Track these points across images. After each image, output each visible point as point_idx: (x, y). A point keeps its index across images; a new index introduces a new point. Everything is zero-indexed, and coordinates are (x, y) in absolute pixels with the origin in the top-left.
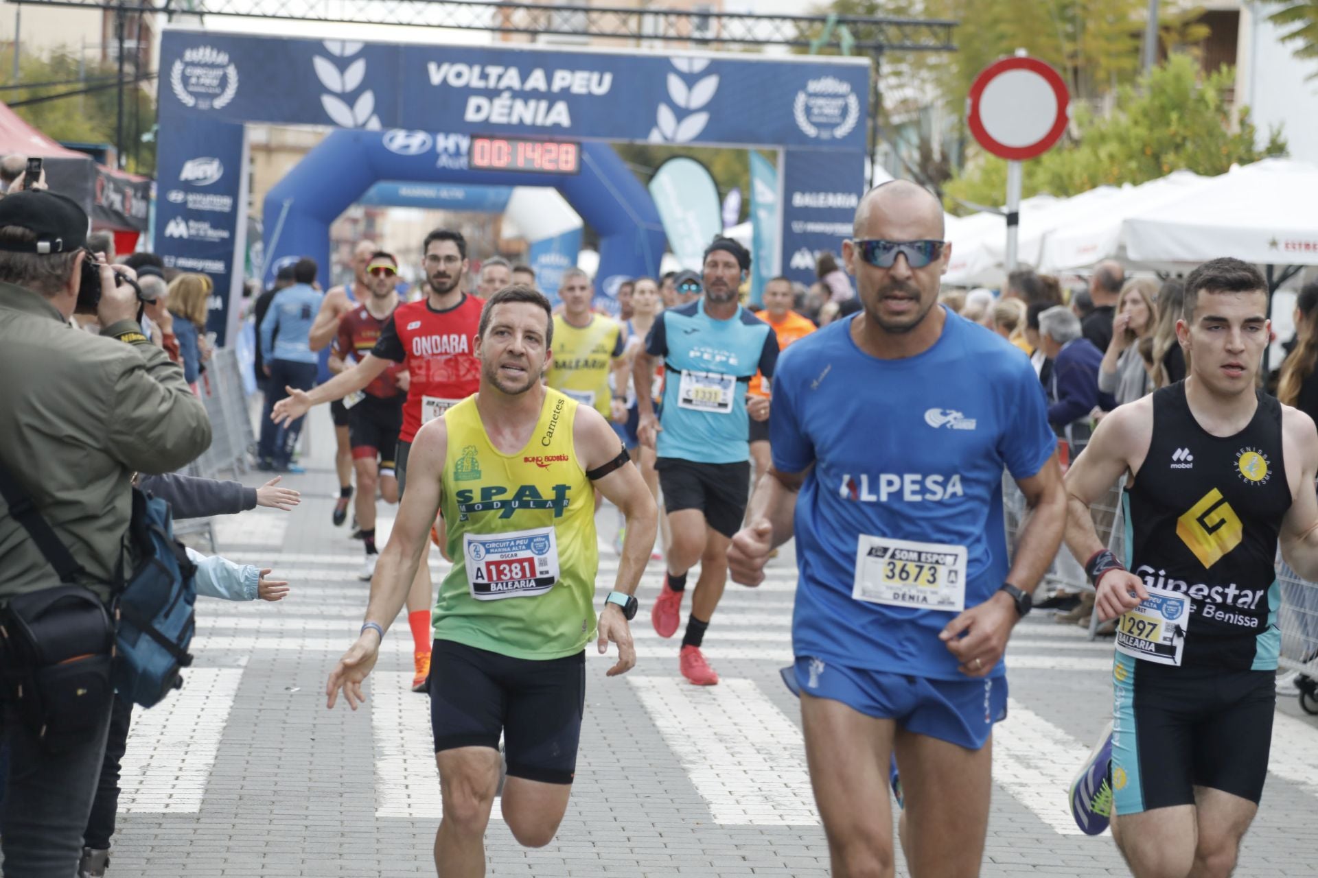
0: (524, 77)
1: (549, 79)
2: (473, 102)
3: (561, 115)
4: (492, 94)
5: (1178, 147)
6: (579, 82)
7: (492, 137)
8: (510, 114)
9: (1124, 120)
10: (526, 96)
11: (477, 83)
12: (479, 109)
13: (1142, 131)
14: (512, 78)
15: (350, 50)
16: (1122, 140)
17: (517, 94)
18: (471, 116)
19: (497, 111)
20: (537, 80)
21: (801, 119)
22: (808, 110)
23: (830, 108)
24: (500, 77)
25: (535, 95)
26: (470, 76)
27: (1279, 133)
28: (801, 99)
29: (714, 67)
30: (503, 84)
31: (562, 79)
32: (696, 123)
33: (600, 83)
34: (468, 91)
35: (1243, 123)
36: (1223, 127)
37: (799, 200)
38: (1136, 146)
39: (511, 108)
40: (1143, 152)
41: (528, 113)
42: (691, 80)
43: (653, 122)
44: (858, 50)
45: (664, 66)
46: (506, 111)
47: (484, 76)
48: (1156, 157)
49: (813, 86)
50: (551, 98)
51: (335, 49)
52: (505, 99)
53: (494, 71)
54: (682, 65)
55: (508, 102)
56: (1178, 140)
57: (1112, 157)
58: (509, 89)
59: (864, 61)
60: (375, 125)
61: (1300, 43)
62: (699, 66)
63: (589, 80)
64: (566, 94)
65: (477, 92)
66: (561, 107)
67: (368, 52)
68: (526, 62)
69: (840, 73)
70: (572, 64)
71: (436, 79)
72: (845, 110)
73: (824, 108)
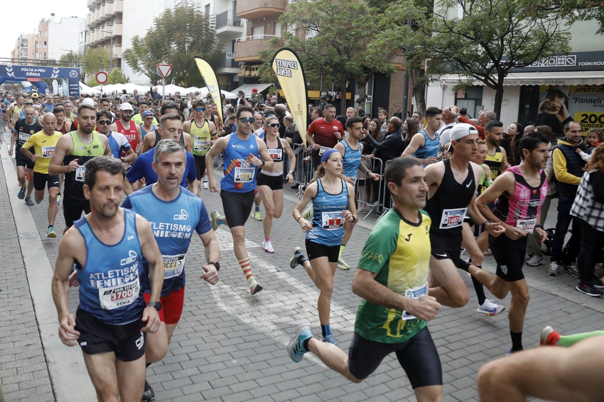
0: (34, 70)
1: (37, 70)
3: (39, 75)
4: (30, 72)
5: (117, 79)
6: (41, 70)
7: (30, 78)
8: (32, 75)
9: (110, 76)
12: (28, 74)
14: (32, 70)
15: (11, 66)
16: (110, 78)
17: (33, 72)
19: (30, 74)
20: (36, 70)
21: (70, 75)
23: (74, 74)
25: (35, 72)
26: (27, 70)
28: (70, 73)
31: (39, 70)
32: (57, 76)
33: (44, 71)
34: (27, 72)
37: (71, 85)
41: (34, 74)
42: (56, 70)
43: (51, 76)
45: (53, 68)
48: (114, 80)
49: (72, 71)
50: (37, 72)
51: (8, 66)
52: (31, 73)
53: (30, 69)
54: (55, 68)
59: (78, 68)
60: (14, 76)
62: (57, 68)
64: (39, 72)
65: (28, 72)
66: (39, 74)
67: (13, 67)
68: (34, 68)
69: (75, 69)
70: (40, 68)
71: (22, 70)
72: (76, 74)
73: (73, 74)
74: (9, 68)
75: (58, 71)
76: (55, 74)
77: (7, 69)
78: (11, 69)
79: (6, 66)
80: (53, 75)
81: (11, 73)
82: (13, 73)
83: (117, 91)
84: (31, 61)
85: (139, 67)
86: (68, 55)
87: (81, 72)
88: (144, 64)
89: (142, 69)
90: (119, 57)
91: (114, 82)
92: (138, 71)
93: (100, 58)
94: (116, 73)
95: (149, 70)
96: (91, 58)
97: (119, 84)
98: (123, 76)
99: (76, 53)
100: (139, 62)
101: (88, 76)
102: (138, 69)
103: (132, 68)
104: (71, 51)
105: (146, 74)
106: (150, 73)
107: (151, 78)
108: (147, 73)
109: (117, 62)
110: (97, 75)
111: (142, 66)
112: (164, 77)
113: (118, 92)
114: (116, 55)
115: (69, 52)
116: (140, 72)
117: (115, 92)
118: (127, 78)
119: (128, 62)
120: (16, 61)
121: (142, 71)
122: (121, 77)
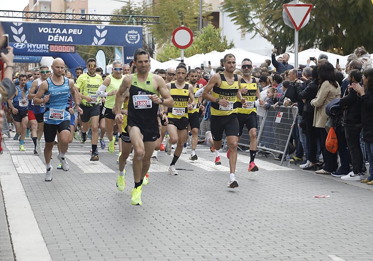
1: (68, 31)
2: (50, 36)
3: (70, 39)
4: (54, 35)
5: (211, 45)
6: (75, 31)
7: (54, 45)
8: (58, 39)
10: (62, 35)
11: (50, 32)
12: (51, 38)
13: (202, 42)
14: (59, 31)
15: (19, 24)
17: (60, 35)
18: (49, 40)
19: (55, 39)
20: (65, 31)
21: (127, 40)
22: (128, 37)
23: (134, 37)
24: (56, 31)
25: (64, 34)
26: (49, 31)
27: (232, 42)
28: (127, 35)
29: (106, 28)
30: (56, 32)
31: (70, 31)
32: (103, 41)
33: (80, 32)
34: (48, 34)
35: (224, 40)
36: (220, 40)
37: (128, 58)
38: (202, 45)
39: (59, 38)
40: (203, 46)
41: (62, 39)
43: (93, 41)
44: (137, 24)
45: (95, 27)
46: (58, 38)
47: (52, 30)
48: (206, 47)
49: (129, 32)
50: (68, 35)
51: (16, 24)
53: (54, 29)
54: (99, 27)
55: (58, 37)
56: (211, 43)
57: (196, 47)
58: (58, 33)
59: (140, 26)
60: (26, 42)
61: (236, 21)
62: (103, 28)
63: (77, 31)
64: (72, 34)
65: (51, 34)
66: (71, 37)
67: (24, 25)
68: (62, 27)
69: (135, 29)
70: (73, 27)
71: (40, 31)
72: (137, 37)
73: (131, 37)
74: (17, 28)
75: (105, 33)
76: (99, 39)
77: (14, 30)
78: (21, 30)
79: (11, 24)
80: (95, 39)
81: (20, 36)
82: (24, 37)
83: (209, 62)
84: (57, 16)
85: (251, 23)
86: (124, 11)
87: (148, 39)
88: (260, 17)
89: (259, 26)
90: (215, 9)
91: (206, 50)
92: (251, 30)
93: (180, 13)
94: (208, 36)
95: (269, 28)
96: (165, 13)
97: (215, 52)
98: (222, 41)
99: (138, 6)
100: (252, 13)
101: (159, 46)
102: (251, 27)
103: (239, 26)
104: (128, 3)
105: (265, 37)
106: (272, 33)
107: (274, 42)
108: (267, 34)
109: (212, 17)
110: (174, 34)
111: (256, 21)
112: (297, 29)
113: (212, 65)
114: (210, 5)
115: (125, 4)
116: (254, 32)
117: (207, 65)
118: (229, 45)
119: (230, 16)
120: (29, 15)
121: (257, 30)
122: (218, 42)
